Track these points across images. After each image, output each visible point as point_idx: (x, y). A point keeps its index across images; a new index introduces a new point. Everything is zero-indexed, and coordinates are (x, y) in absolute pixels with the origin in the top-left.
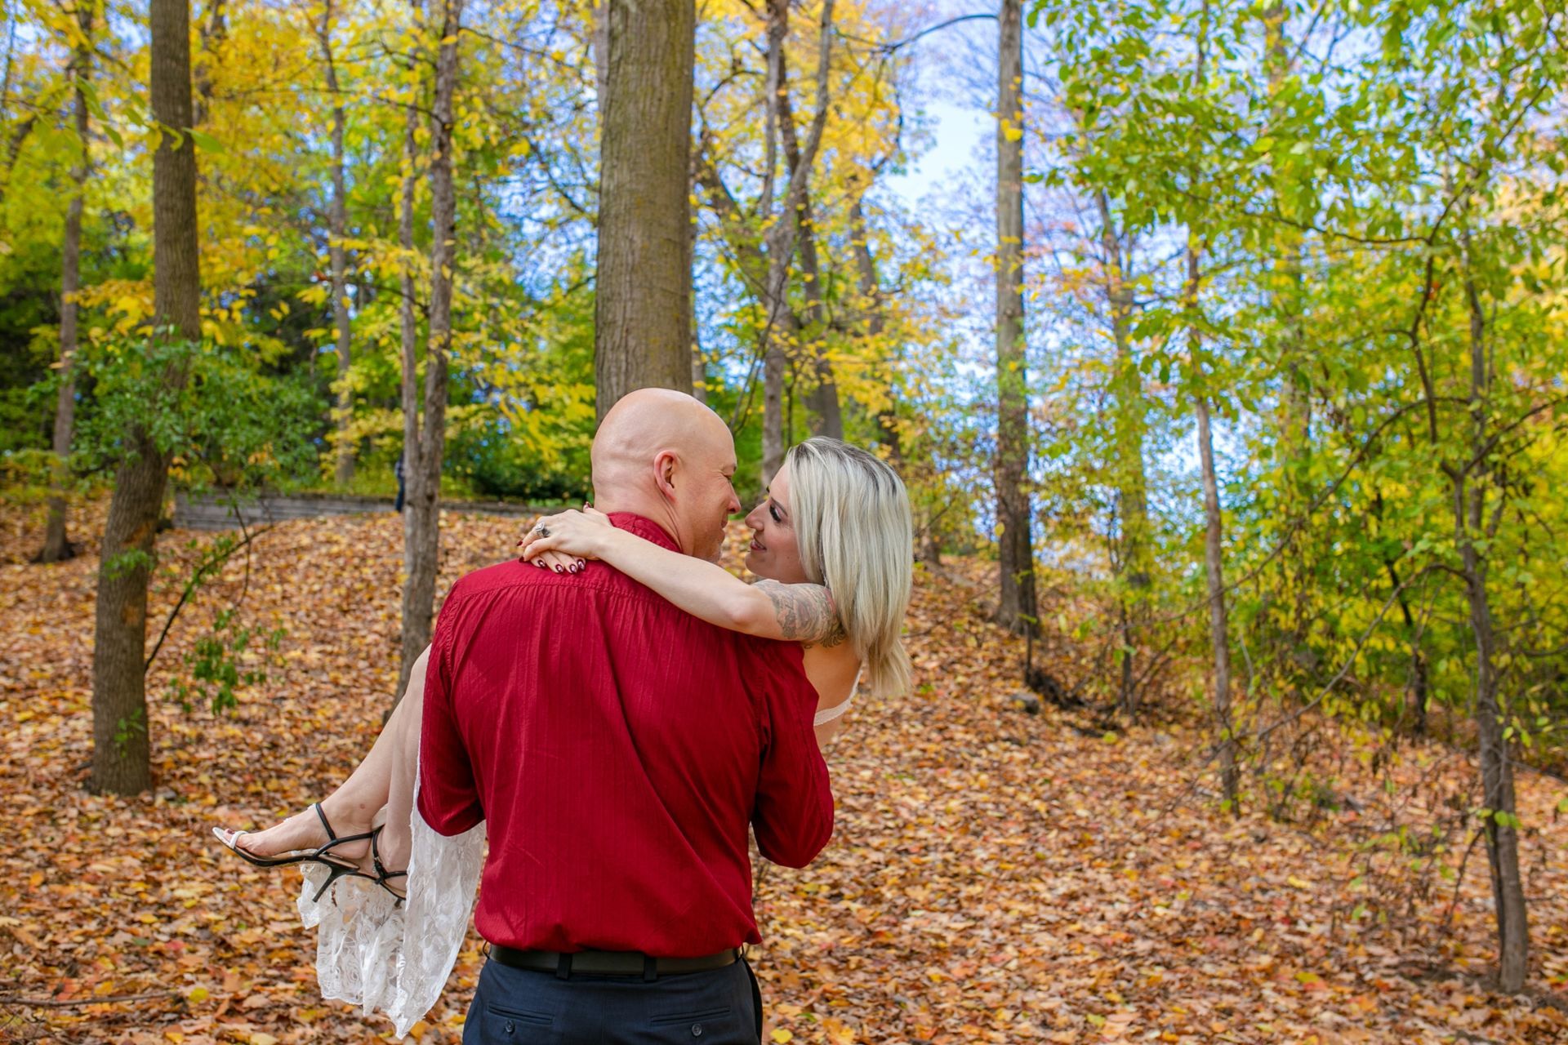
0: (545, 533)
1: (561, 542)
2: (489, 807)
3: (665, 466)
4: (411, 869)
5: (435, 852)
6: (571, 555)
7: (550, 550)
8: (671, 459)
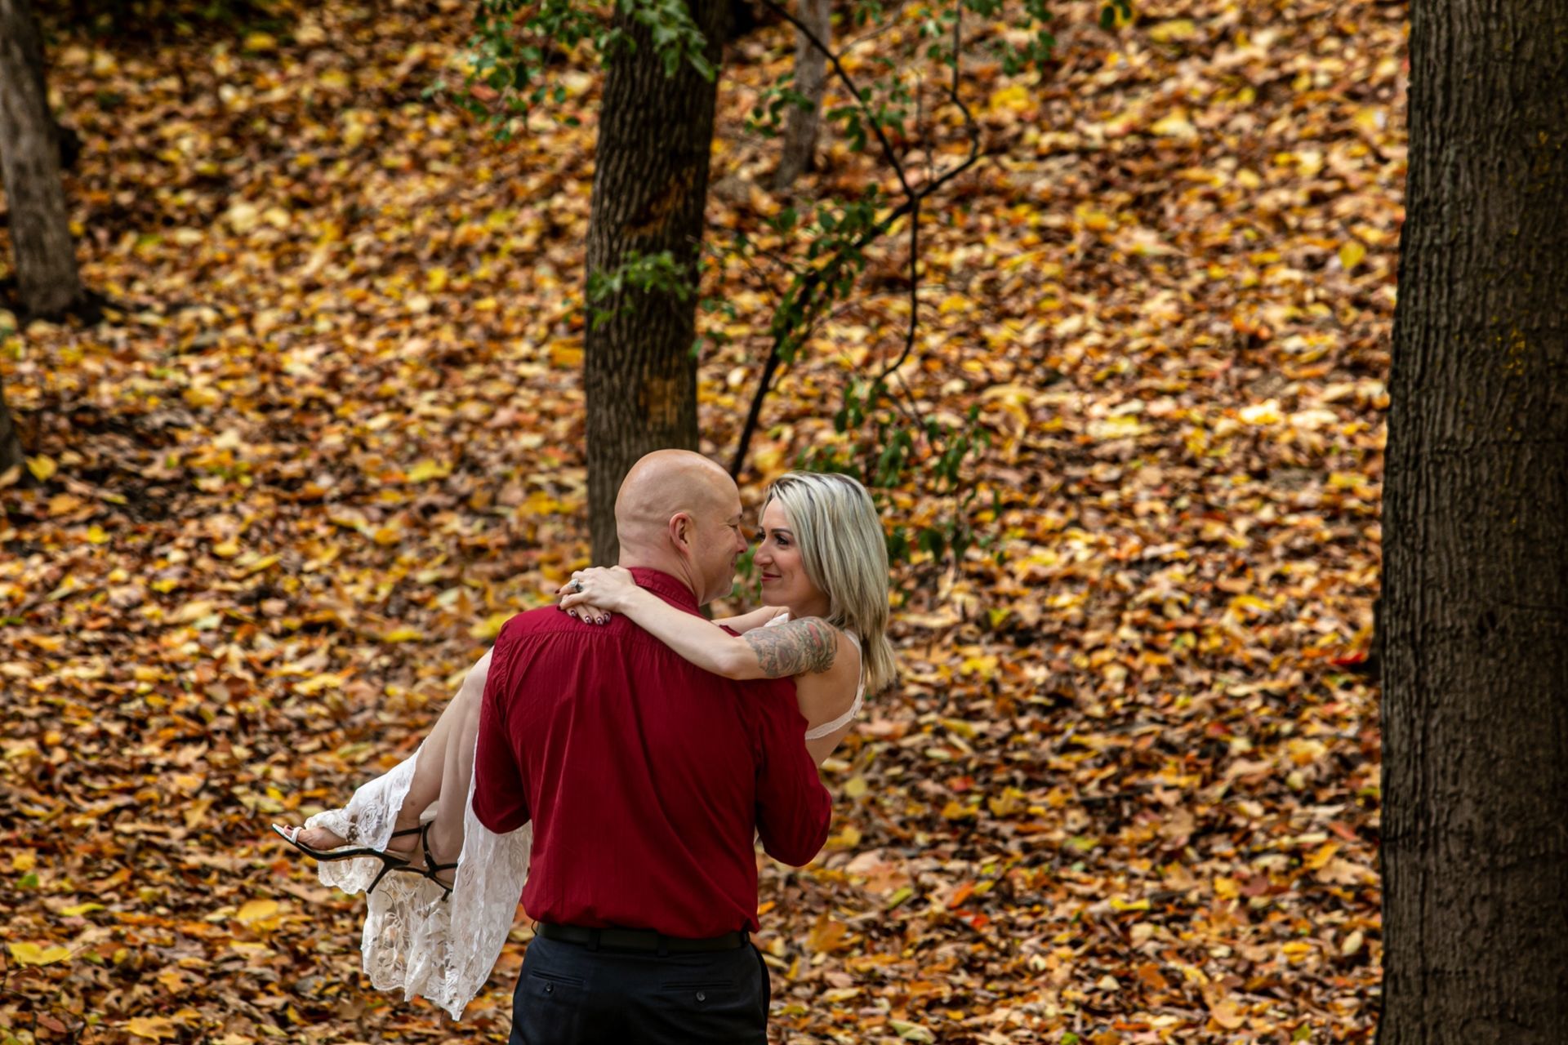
0: (578, 589)
1: (592, 598)
2: (536, 809)
3: (679, 526)
4: (461, 860)
5: (485, 846)
6: (599, 608)
7: (582, 603)
8: (684, 520)
